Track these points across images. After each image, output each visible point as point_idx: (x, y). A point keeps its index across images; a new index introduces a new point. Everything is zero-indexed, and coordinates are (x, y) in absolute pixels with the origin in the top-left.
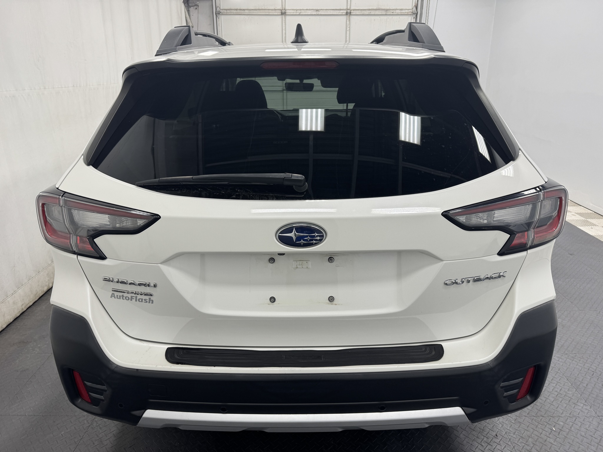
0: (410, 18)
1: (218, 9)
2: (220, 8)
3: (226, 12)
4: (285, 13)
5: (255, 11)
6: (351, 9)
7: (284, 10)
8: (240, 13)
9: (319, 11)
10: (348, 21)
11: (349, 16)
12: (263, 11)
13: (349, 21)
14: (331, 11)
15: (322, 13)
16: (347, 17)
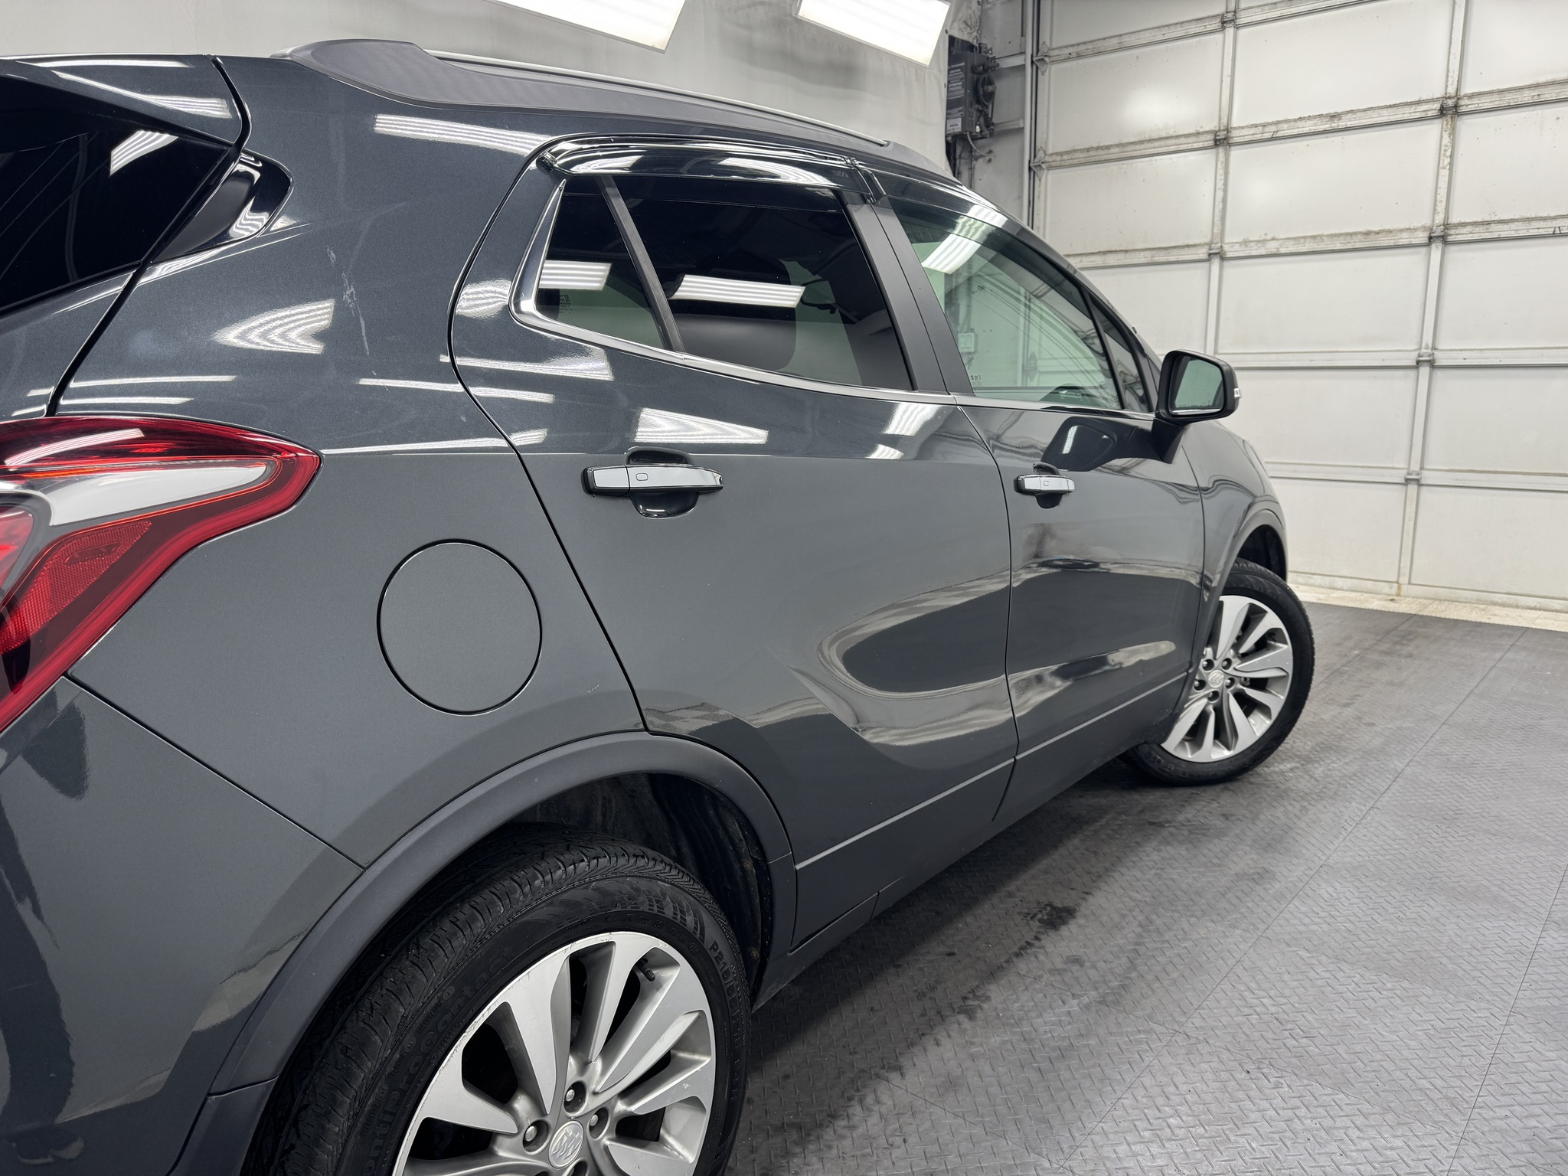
1: (1040, 154)
2: (1045, 153)
3: (1061, 161)
5: (1137, 147)
6: (1462, 93)
7: (1224, 130)
8: (1097, 158)
9: (1340, 119)
11: (1452, 117)
12: (1162, 143)
13: (1453, 133)
14: (1385, 112)
15: (1350, 124)
16: (1445, 123)
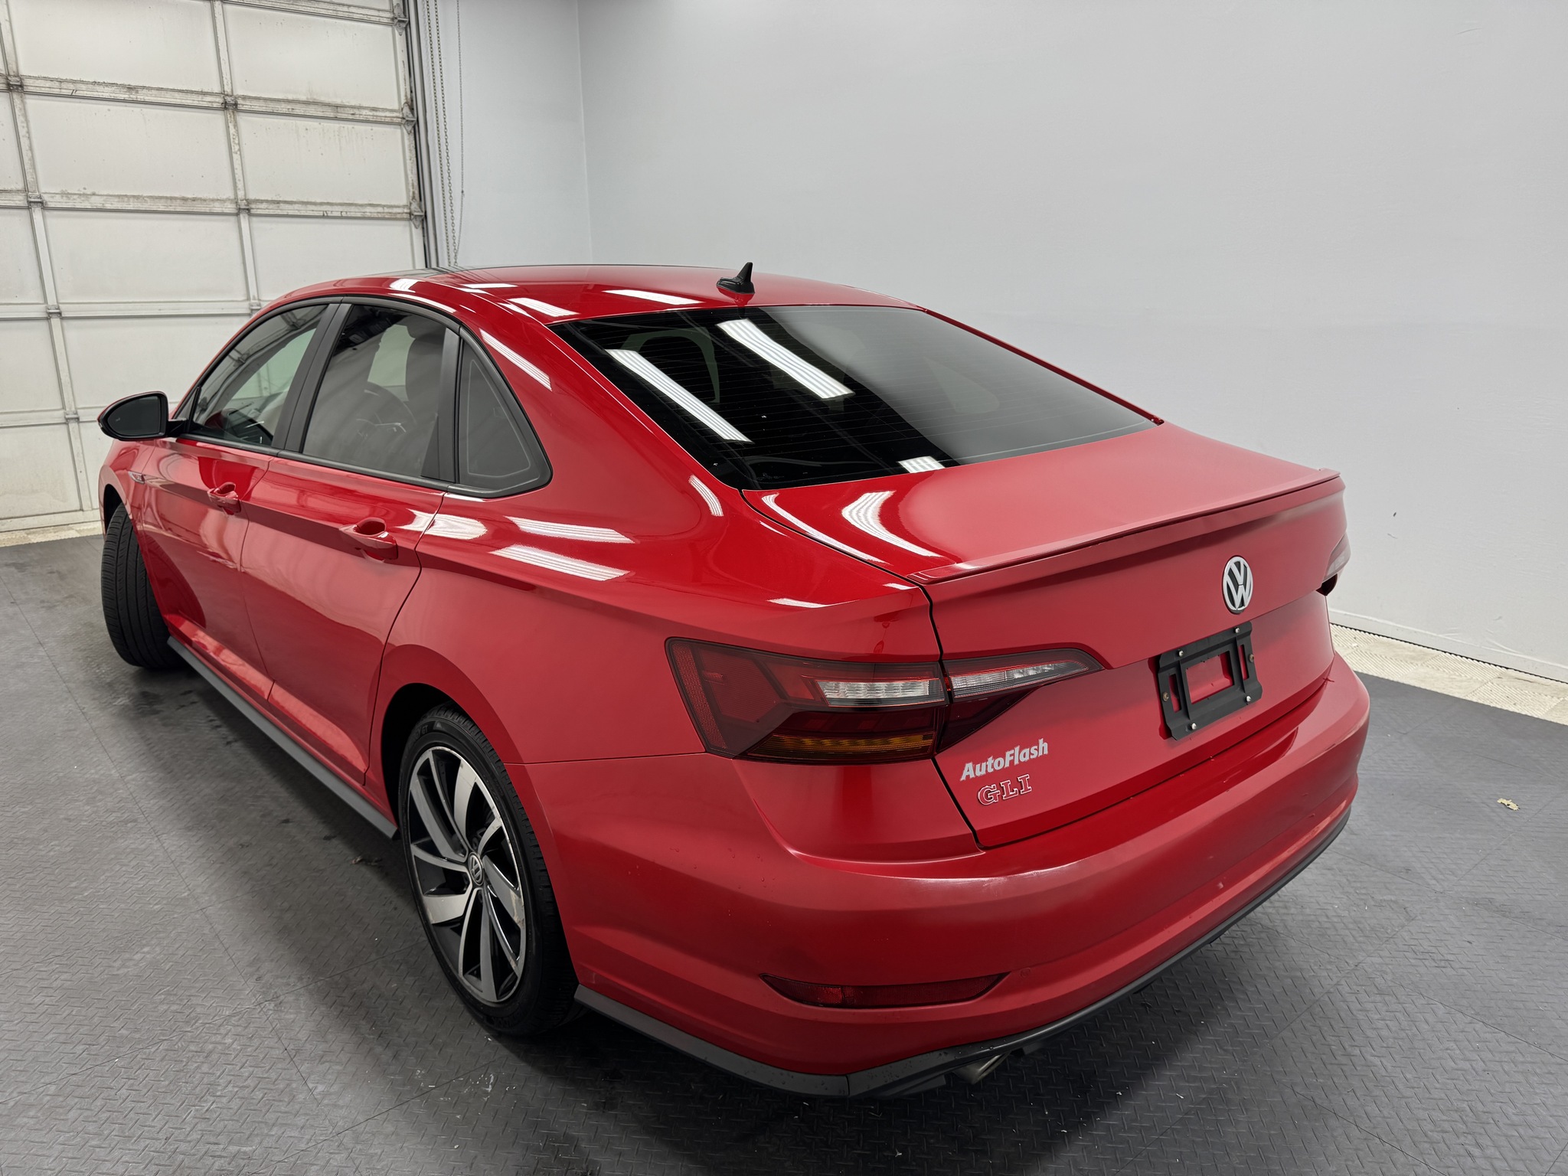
0: (399, 131)
4: (21, 86)
10: (231, 126)
